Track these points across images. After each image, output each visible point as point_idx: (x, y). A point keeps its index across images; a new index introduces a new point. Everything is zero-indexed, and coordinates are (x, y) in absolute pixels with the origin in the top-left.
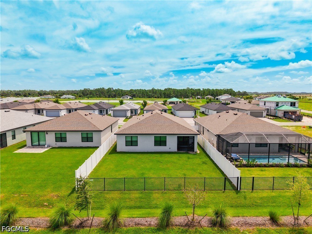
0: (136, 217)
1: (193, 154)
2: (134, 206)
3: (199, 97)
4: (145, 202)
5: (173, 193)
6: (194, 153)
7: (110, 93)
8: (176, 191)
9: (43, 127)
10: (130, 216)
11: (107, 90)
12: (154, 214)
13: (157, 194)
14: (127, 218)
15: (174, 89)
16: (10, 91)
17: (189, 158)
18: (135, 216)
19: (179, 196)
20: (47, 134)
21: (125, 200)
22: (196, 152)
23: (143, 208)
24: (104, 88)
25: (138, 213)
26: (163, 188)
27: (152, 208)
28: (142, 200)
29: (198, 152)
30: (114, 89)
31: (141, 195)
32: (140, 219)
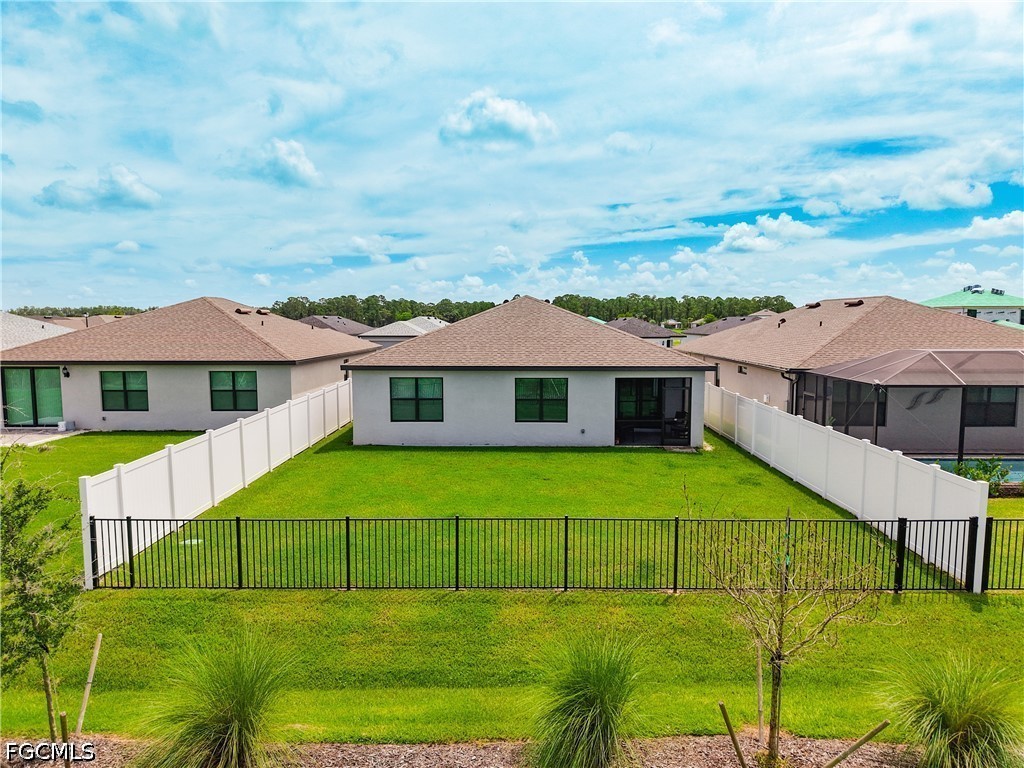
0: (384, 741)
1: (686, 453)
2: (385, 670)
3: (671, 322)
4: (455, 651)
5: (615, 605)
6: (689, 450)
7: (374, 311)
8: (630, 595)
9: (55, 349)
10: (345, 730)
11: (363, 302)
12: (501, 720)
13: (521, 609)
14: (325, 741)
15: (586, 299)
16: (51, 309)
17: (671, 466)
18: (382, 730)
19: (648, 618)
20: (67, 375)
21: (340, 639)
22: (697, 448)
23: (437, 683)
24: (354, 297)
25: (399, 711)
26: (558, 577)
27: (491, 686)
28: (435, 638)
29: (709, 448)
30: (389, 299)
31: (431, 613)
32: (409, 750)
